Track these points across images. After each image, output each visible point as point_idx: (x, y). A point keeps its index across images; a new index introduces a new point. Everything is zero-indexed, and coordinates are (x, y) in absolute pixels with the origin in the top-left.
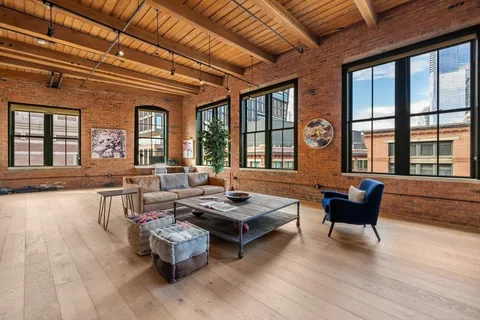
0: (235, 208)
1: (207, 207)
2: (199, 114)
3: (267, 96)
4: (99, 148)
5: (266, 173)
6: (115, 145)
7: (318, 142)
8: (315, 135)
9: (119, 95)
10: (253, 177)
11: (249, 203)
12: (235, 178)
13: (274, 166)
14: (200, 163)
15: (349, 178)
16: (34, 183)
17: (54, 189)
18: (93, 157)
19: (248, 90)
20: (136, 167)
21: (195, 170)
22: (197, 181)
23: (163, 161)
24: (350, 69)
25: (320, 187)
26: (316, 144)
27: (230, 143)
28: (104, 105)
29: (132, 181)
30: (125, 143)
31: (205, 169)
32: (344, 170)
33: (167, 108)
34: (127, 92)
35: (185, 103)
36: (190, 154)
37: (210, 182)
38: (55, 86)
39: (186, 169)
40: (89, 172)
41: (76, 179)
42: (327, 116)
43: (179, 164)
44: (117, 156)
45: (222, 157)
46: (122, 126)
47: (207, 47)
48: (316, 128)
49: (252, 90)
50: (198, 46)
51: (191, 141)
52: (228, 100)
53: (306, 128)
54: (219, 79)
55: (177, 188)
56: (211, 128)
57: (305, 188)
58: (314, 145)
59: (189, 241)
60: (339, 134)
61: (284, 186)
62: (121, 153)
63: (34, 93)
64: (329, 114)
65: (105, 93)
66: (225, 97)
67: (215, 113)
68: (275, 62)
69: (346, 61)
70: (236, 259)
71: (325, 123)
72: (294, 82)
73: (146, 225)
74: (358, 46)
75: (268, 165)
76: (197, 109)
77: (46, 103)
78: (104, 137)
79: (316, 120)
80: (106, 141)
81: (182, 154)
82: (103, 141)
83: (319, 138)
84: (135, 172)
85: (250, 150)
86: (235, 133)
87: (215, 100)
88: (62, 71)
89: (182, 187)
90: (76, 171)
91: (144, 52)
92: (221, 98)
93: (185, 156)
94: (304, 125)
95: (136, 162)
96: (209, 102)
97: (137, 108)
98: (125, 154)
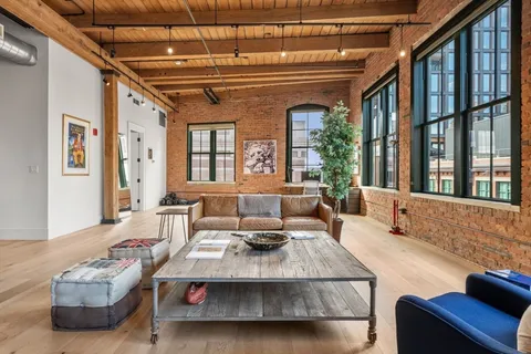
2: (366, 104)
4: (250, 162)
6: (265, 158)
9: (270, 99)
12: (404, 211)
18: (245, 173)
20: (287, 185)
22: (296, 208)
28: (255, 114)
30: (275, 155)
33: (327, 104)
34: (276, 93)
35: (352, 90)
38: (215, 102)
40: (242, 189)
44: (267, 171)
46: (273, 136)
52: (397, 68)
55: (259, 215)
62: (271, 167)
65: (257, 99)
66: (393, 65)
76: (364, 96)
77: (210, 120)
78: (255, 149)
80: (256, 154)
82: (254, 155)
84: (285, 191)
86: (405, 125)
87: (382, 74)
89: (268, 214)
90: (231, 186)
92: (389, 68)
95: (288, 179)
96: (377, 80)
97: (288, 111)
98: (275, 168)
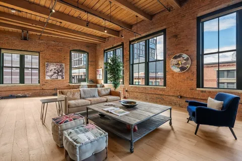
0: (127, 113)
1: (108, 112)
2: (105, 54)
3: (146, 41)
4: (50, 74)
5: (145, 88)
6: (58, 72)
7: (180, 68)
8: (178, 64)
9: (61, 44)
10: (137, 90)
11: (137, 108)
12: (127, 91)
13: (150, 84)
14: (106, 82)
15: (202, 91)
16: (14, 93)
17: (25, 97)
18: (46, 79)
19: (135, 38)
20: (71, 84)
21: (103, 86)
22: (104, 93)
23: (85, 81)
24: (202, 20)
25: (181, 97)
26: (179, 70)
27: (123, 70)
28: (52, 50)
29: (62, 93)
30: (64, 71)
31: (109, 86)
32: (198, 86)
33: (88, 51)
34: (65, 42)
35: (98, 48)
36: (100, 77)
37: (111, 94)
38: (25, 39)
39: (98, 85)
40: (44, 87)
41: (37, 91)
42: (186, 52)
43: (94, 83)
44: (60, 78)
45: (118, 78)
46: (63, 62)
47: (109, 11)
48: (179, 59)
49: (137, 37)
50: (104, 11)
51: (101, 70)
52: (122, 45)
53: (172, 59)
54: (117, 33)
55: (90, 97)
56: (112, 61)
57: (171, 97)
58: (177, 70)
59: (91, 142)
60: (195, 62)
61: (157, 96)
62: (62, 76)
63: (14, 43)
64: (187, 50)
65: (53, 42)
66: (120, 43)
67: (115, 53)
68: (151, 20)
69: (199, 15)
70: (128, 153)
71: (185, 56)
72: (164, 32)
73: (64, 126)
74: (208, 4)
75: (147, 83)
76: (104, 51)
77: (20, 49)
78: (52, 67)
79: (178, 55)
80: (53, 70)
81: (96, 77)
82: (52, 70)
83: (181, 66)
84: (69, 87)
85: (136, 75)
86: (127, 64)
87: (115, 45)
88: (28, 30)
89: (94, 96)
91: (72, 16)
92: (118, 44)
93: (98, 78)
94: (170, 58)
95: (71, 82)
96: (112, 47)
97: (70, 51)
98: (64, 77)
